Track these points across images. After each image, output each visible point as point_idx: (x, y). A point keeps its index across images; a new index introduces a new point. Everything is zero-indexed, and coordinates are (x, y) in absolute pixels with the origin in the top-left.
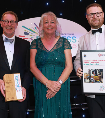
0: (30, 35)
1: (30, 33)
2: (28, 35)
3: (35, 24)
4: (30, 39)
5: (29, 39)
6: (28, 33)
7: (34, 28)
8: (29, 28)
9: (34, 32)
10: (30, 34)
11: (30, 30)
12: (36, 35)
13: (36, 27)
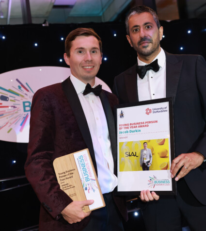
0: (11, 100)
1: (10, 96)
2: (7, 101)
3: (17, 80)
4: (12, 106)
5: (10, 108)
6: (8, 98)
7: (18, 88)
8: (8, 89)
9: (18, 95)
10: (10, 98)
11: (10, 91)
12: (22, 99)
13: (20, 85)
